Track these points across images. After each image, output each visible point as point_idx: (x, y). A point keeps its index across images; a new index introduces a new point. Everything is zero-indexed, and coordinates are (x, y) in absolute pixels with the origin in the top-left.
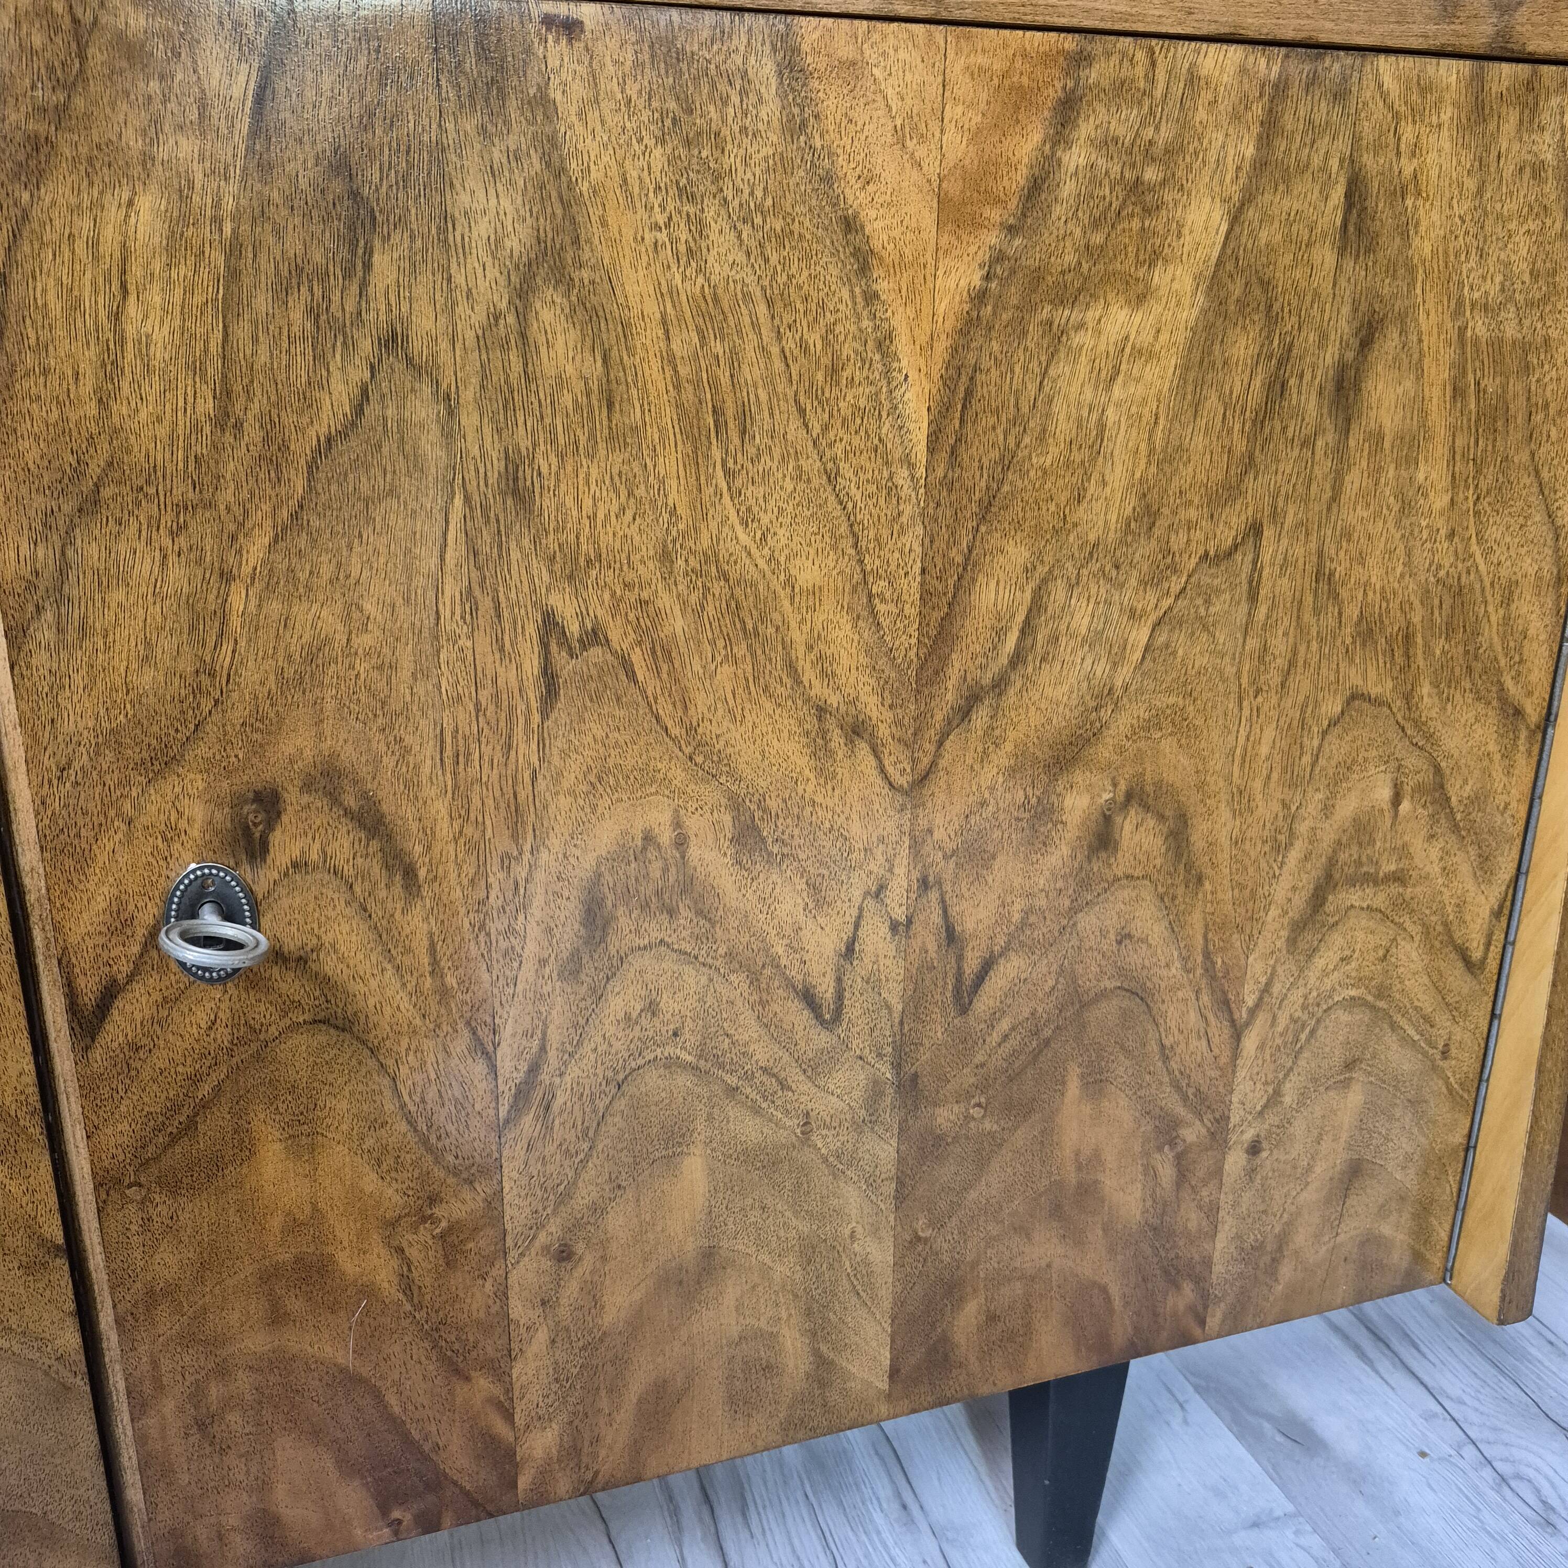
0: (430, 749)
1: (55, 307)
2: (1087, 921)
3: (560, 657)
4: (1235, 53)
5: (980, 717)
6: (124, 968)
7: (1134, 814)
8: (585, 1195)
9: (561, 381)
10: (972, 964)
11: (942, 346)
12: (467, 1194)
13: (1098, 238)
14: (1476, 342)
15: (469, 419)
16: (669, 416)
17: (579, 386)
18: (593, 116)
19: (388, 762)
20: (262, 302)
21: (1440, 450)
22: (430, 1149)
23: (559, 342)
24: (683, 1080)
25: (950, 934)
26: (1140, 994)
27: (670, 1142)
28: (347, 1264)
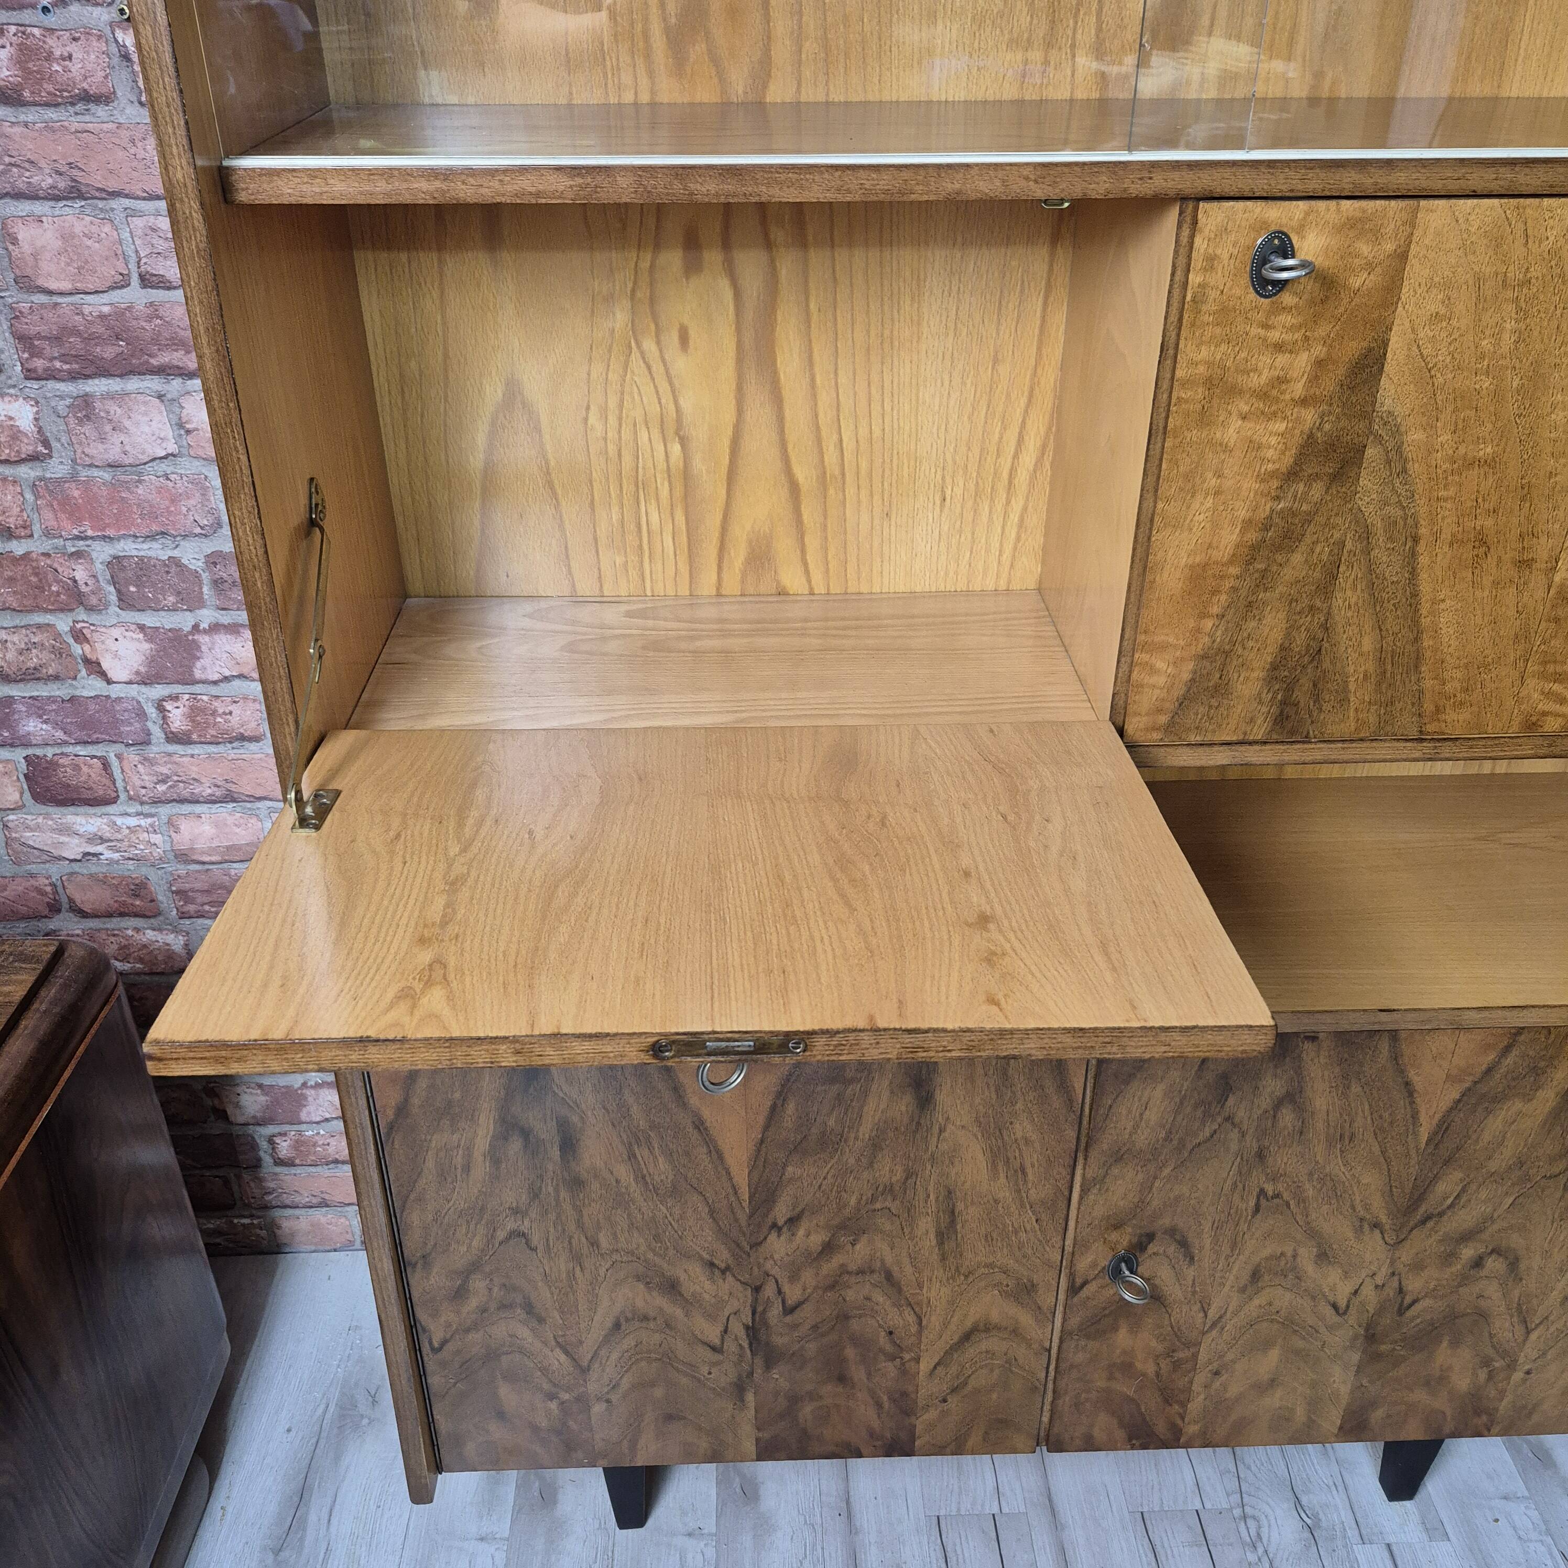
0: (1209, 1225)
2: (1464, 1290)
3: (1263, 1202)
5: (1430, 1224)
6: (1092, 1277)
7: (1494, 1256)
8: (1230, 1356)
9: (1285, 1127)
10: (1408, 1300)
11: (1438, 1116)
12: (1186, 1350)
13: (1514, 1083)
15: (1249, 1138)
16: (1322, 1135)
17: (1291, 1128)
18: (1316, 1061)
19: (1194, 1227)
20: (1189, 1109)
22: (1177, 1336)
23: (1287, 1117)
24: (1276, 1326)
25: (1401, 1290)
26: (1483, 1316)
27: (1267, 1345)
28: (1139, 1365)
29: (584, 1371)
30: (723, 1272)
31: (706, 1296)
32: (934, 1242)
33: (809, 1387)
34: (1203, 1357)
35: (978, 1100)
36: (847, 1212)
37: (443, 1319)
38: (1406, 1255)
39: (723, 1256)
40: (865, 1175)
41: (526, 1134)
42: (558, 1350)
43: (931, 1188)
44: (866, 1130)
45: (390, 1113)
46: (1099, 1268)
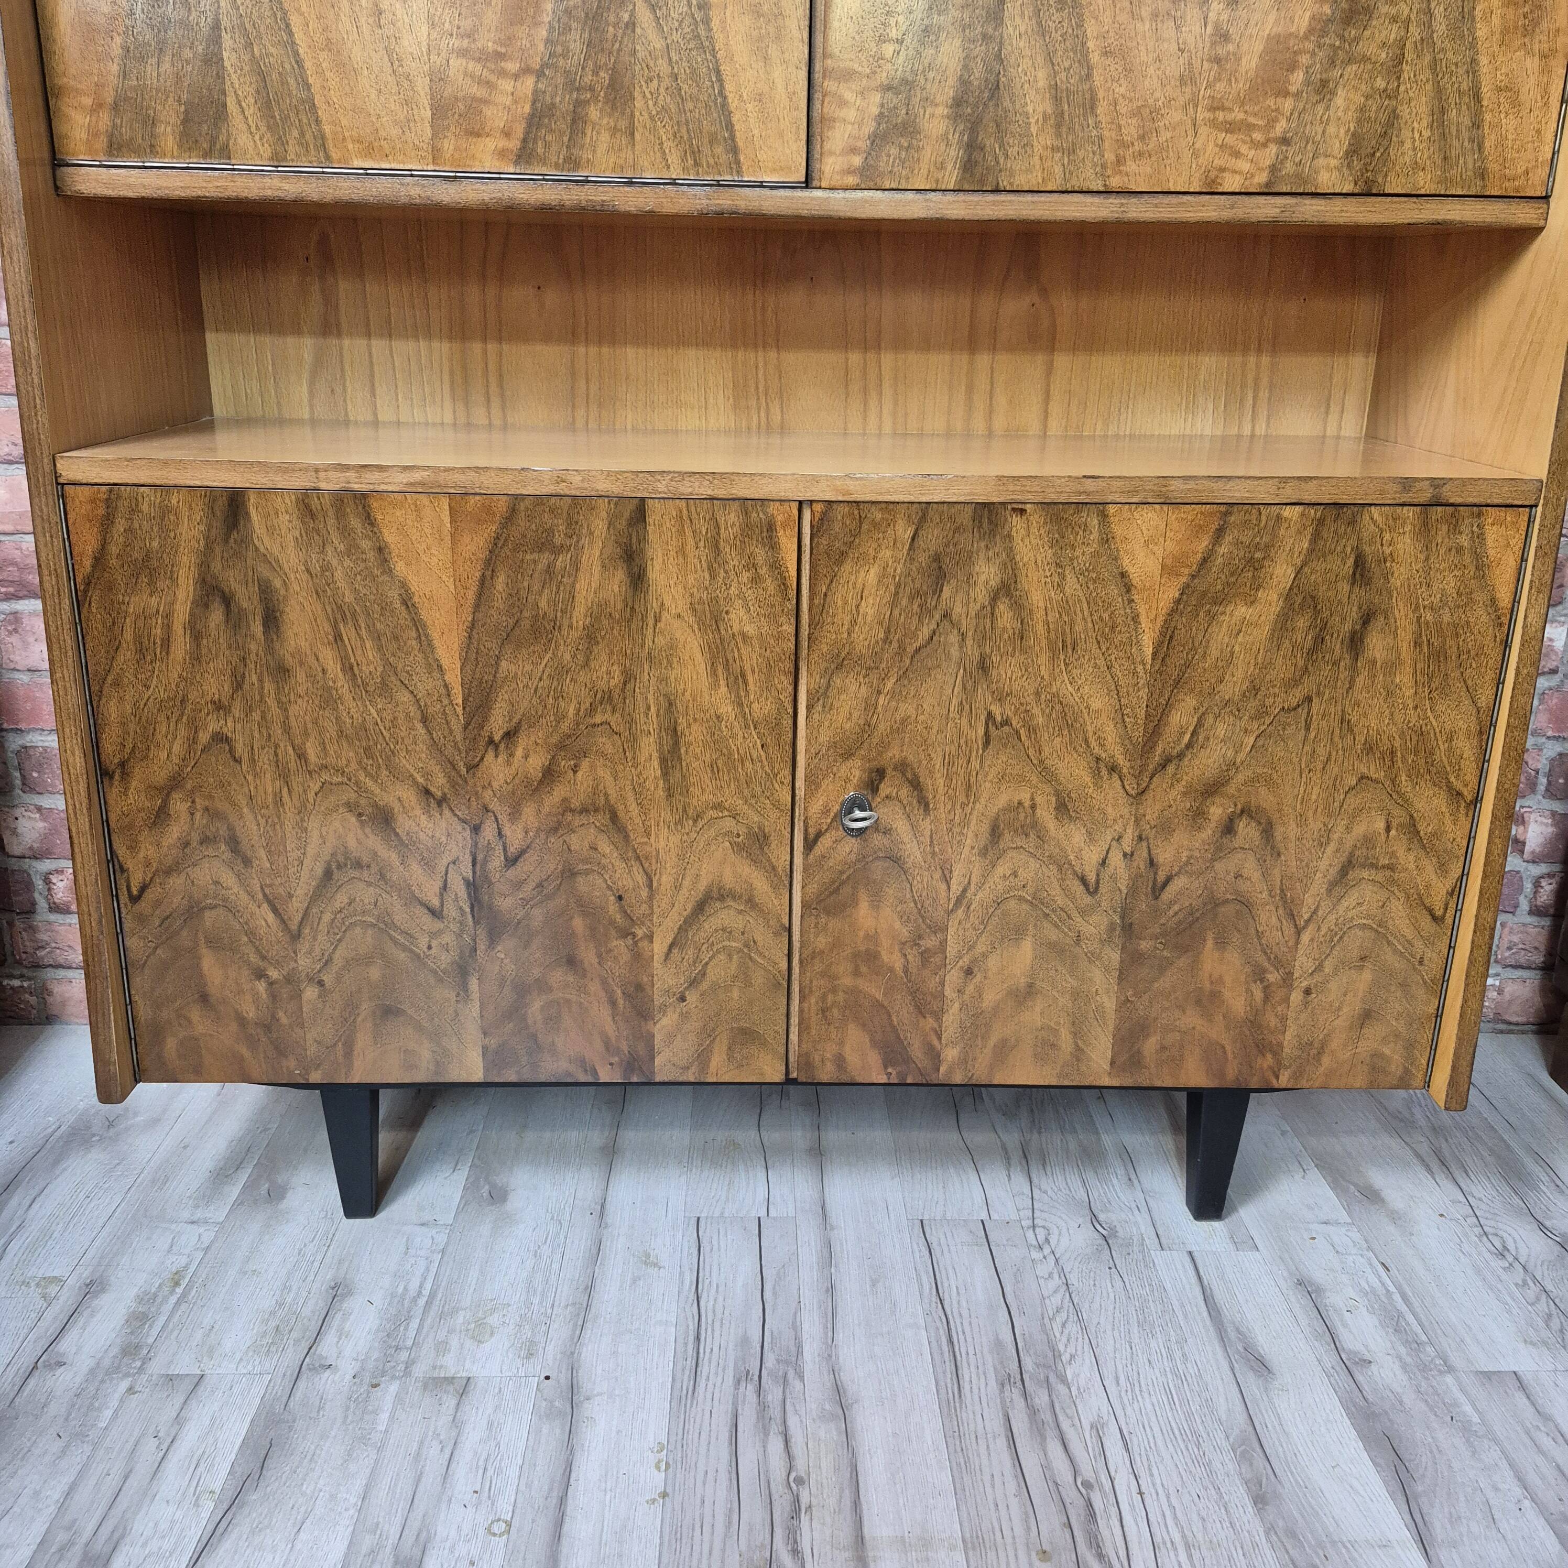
0: (940, 759)
1: (840, 603)
2: (1219, 866)
3: (992, 728)
4: (1299, 509)
5: (1171, 769)
6: (824, 827)
7: (1245, 819)
8: (980, 948)
9: (1004, 629)
10: (1161, 877)
11: (1160, 621)
12: (933, 937)
13: (1233, 579)
14: (1427, 623)
15: (969, 642)
16: (1044, 642)
17: (1011, 632)
18: (1027, 541)
19: (925, 762)
20: (904, 602)
21: (1409, 670)
22: (922, 917)
23: (1005, 616)
24: (1025, 907)
25: (1152, 863)
26: (1246, 904)
27: (1018, 932)
28: (885, 957)
29: (296, 937)
30: (439, 803)
31: (422, 836)
32: (659, 772)
33: (536, 972)
34: (952, 949)
35: (691, 580)
36: (565, 726)
37: (142, 854)
38: (1151, 810)
39: (439, 783)
40: (582, 677)
41: (227, 601)
42: (265, 905)
43: (650, 697)
44: (579, 615)
45: (88, 563)
46: (832, 814)
